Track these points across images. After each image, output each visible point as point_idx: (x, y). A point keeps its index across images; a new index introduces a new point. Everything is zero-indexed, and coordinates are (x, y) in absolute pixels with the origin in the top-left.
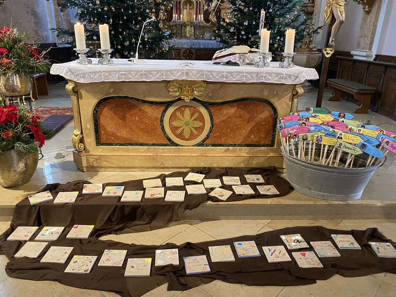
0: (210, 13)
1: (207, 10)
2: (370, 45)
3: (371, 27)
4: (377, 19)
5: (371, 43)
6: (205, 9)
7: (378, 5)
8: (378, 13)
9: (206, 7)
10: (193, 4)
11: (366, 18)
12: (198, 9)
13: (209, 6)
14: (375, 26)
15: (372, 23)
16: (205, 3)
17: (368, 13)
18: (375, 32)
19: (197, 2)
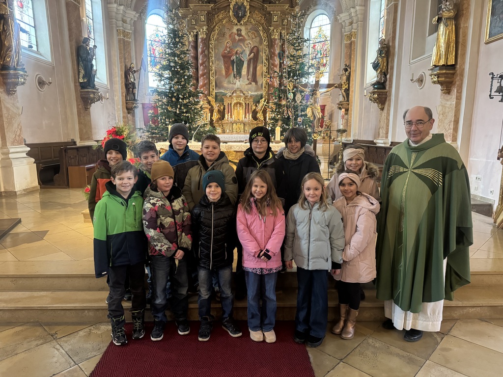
0: (257, 112)
1: (255, 110)
2: (386, 134)
3: (385, 120)
4: (388, 114)
5: (387, 133)
6: (253, 109)
7: (388, 104)
8: (389, 110)
9: (254, 108)
10: (243, 105)
11: (382, 113)
12: (247, 109)
13: (257, 106)
14: (388, 120)
15: (385, 117)
16: (253, 104)
17: (382, 109)
18: (389, 124)
19: (245, 103)
